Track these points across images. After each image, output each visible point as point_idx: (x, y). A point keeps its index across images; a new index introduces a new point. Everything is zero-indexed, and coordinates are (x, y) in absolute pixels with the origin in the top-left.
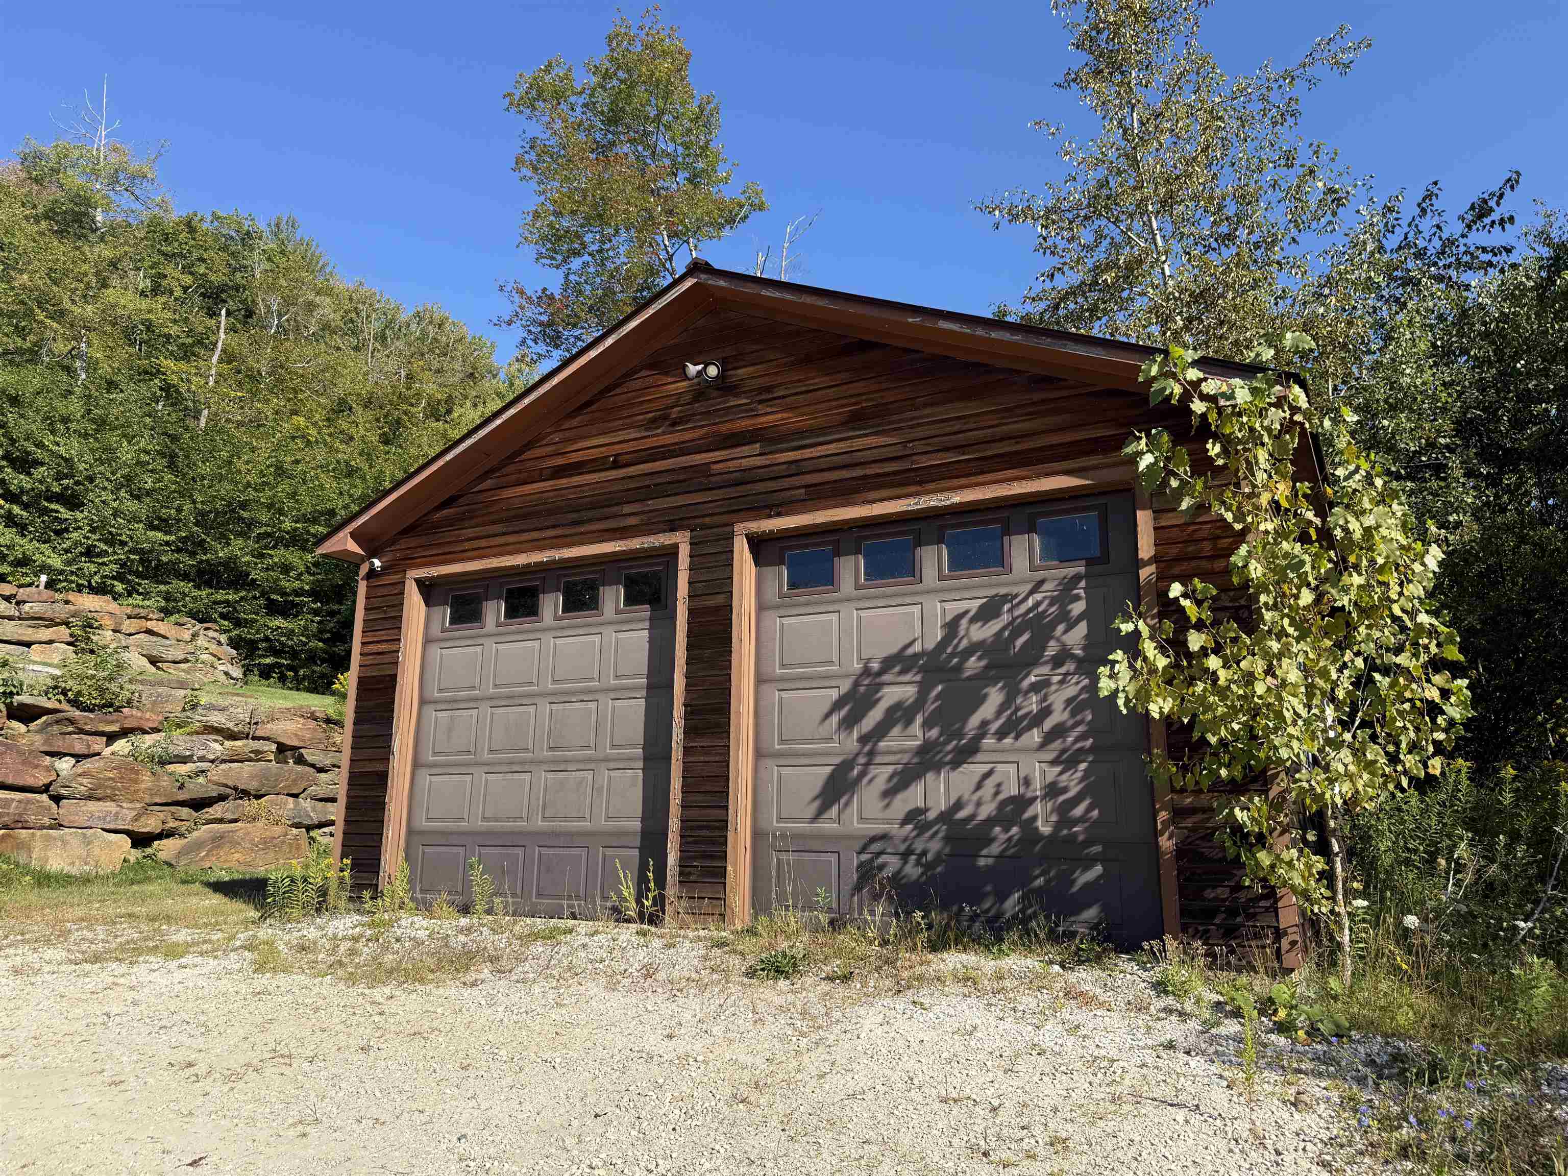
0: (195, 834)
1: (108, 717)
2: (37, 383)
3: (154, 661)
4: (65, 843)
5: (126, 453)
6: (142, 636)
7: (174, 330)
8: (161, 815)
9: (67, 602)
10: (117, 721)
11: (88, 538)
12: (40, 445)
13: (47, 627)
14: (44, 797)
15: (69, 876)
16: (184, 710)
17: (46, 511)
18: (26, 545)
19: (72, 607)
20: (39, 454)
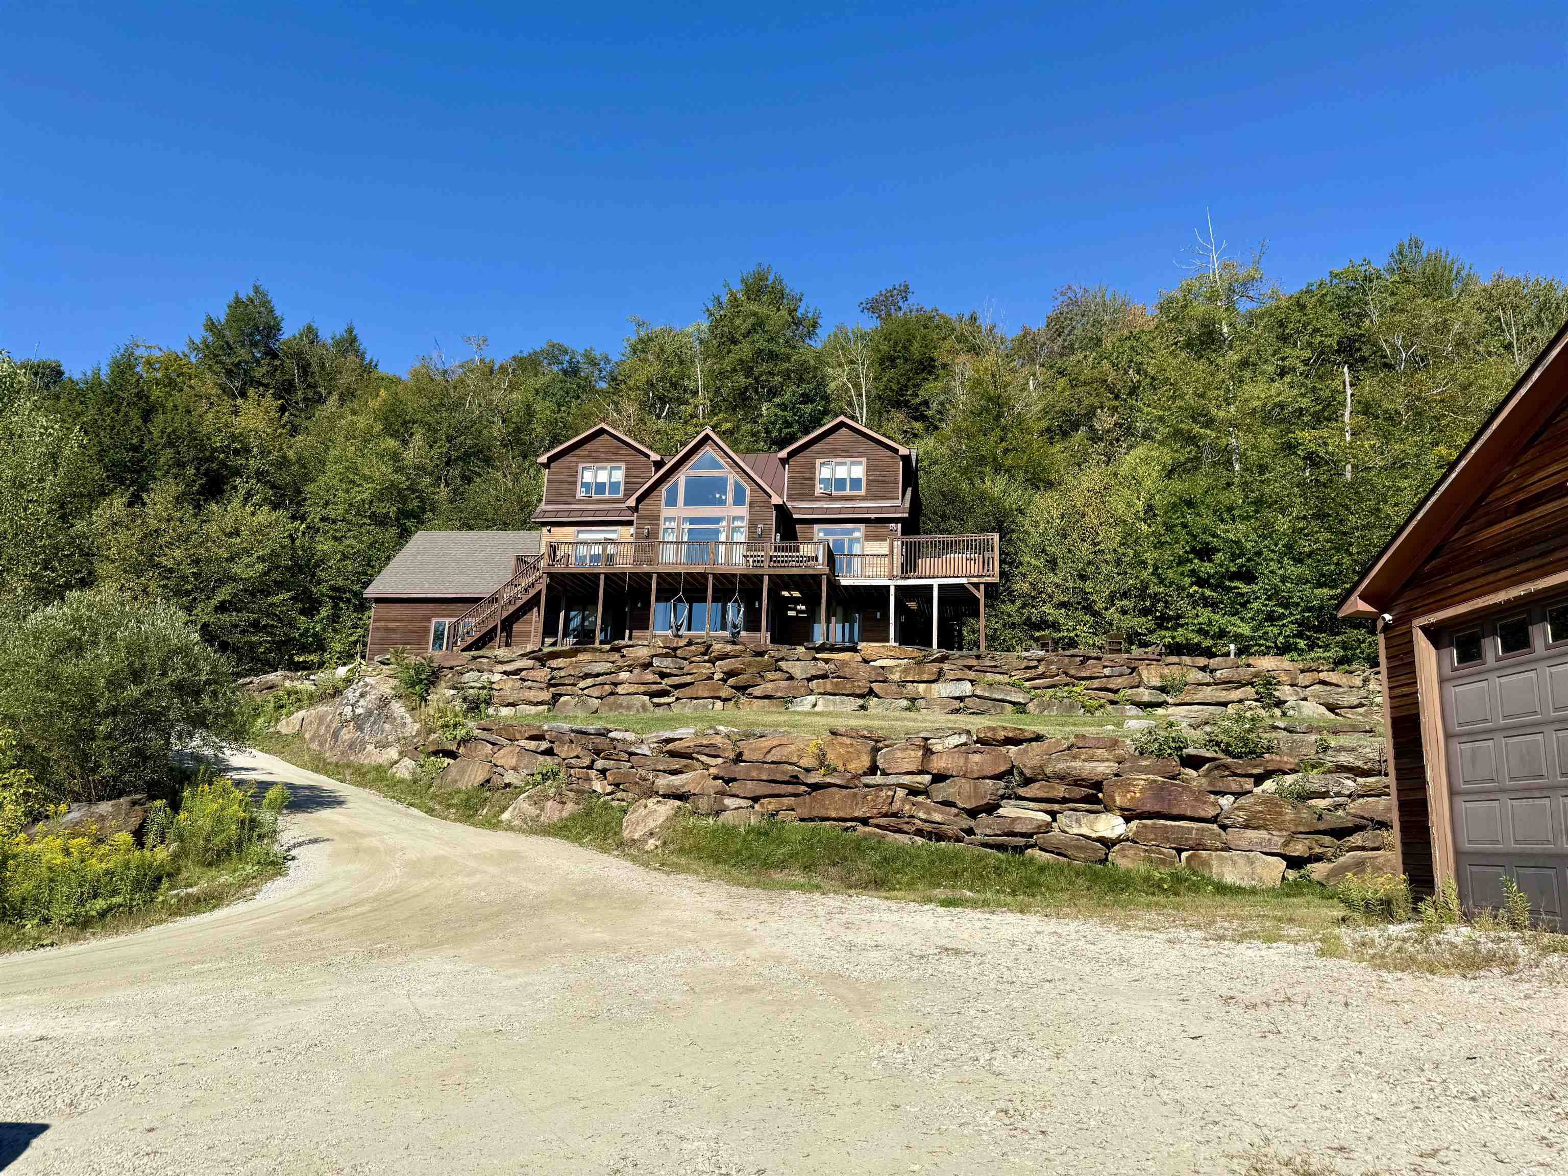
0: (1341, 859)
1: (1253, 762)
2: (1204, 483)
3: (1332, 708)
4: (1234, 863)
5: (1283, 524)
6: (1317, 687)
7: (1304, 403)
8: (1307, 842)
9: (1249, 665)
10: (1261, 765)
11: (1266, 605)
12: (1214, 535)
13: (1236, 688)
14: (1215, 826)
15: (1239, 888)
16: (1317, 752)
17: (1229, 589)
18: (1220, 620)
19: (1252, 669)
20: (1215, 542)
